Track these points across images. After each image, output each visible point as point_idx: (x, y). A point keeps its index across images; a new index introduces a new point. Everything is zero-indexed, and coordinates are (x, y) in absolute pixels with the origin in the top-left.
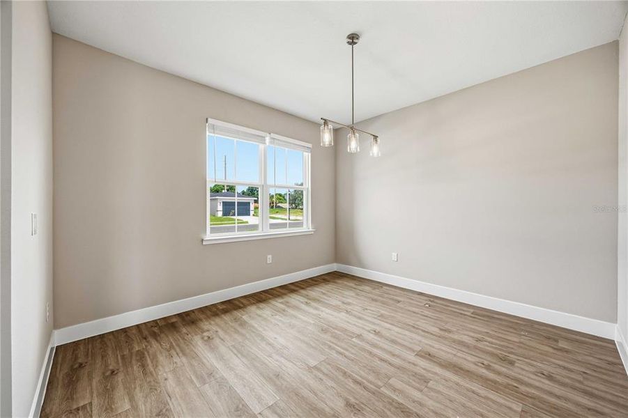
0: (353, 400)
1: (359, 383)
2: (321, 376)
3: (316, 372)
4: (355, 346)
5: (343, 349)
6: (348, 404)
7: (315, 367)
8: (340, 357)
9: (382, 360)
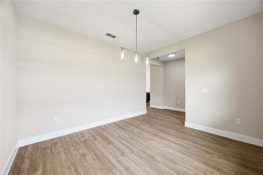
0: (140, 134)
1: (138, 136)
2: (149, 138)
3: (151, 139)
4: (136, 147)
5: (141, 146)
6: (141, 133)
7: (151, 140)
8: (143, 143)
9: (128, 142)
